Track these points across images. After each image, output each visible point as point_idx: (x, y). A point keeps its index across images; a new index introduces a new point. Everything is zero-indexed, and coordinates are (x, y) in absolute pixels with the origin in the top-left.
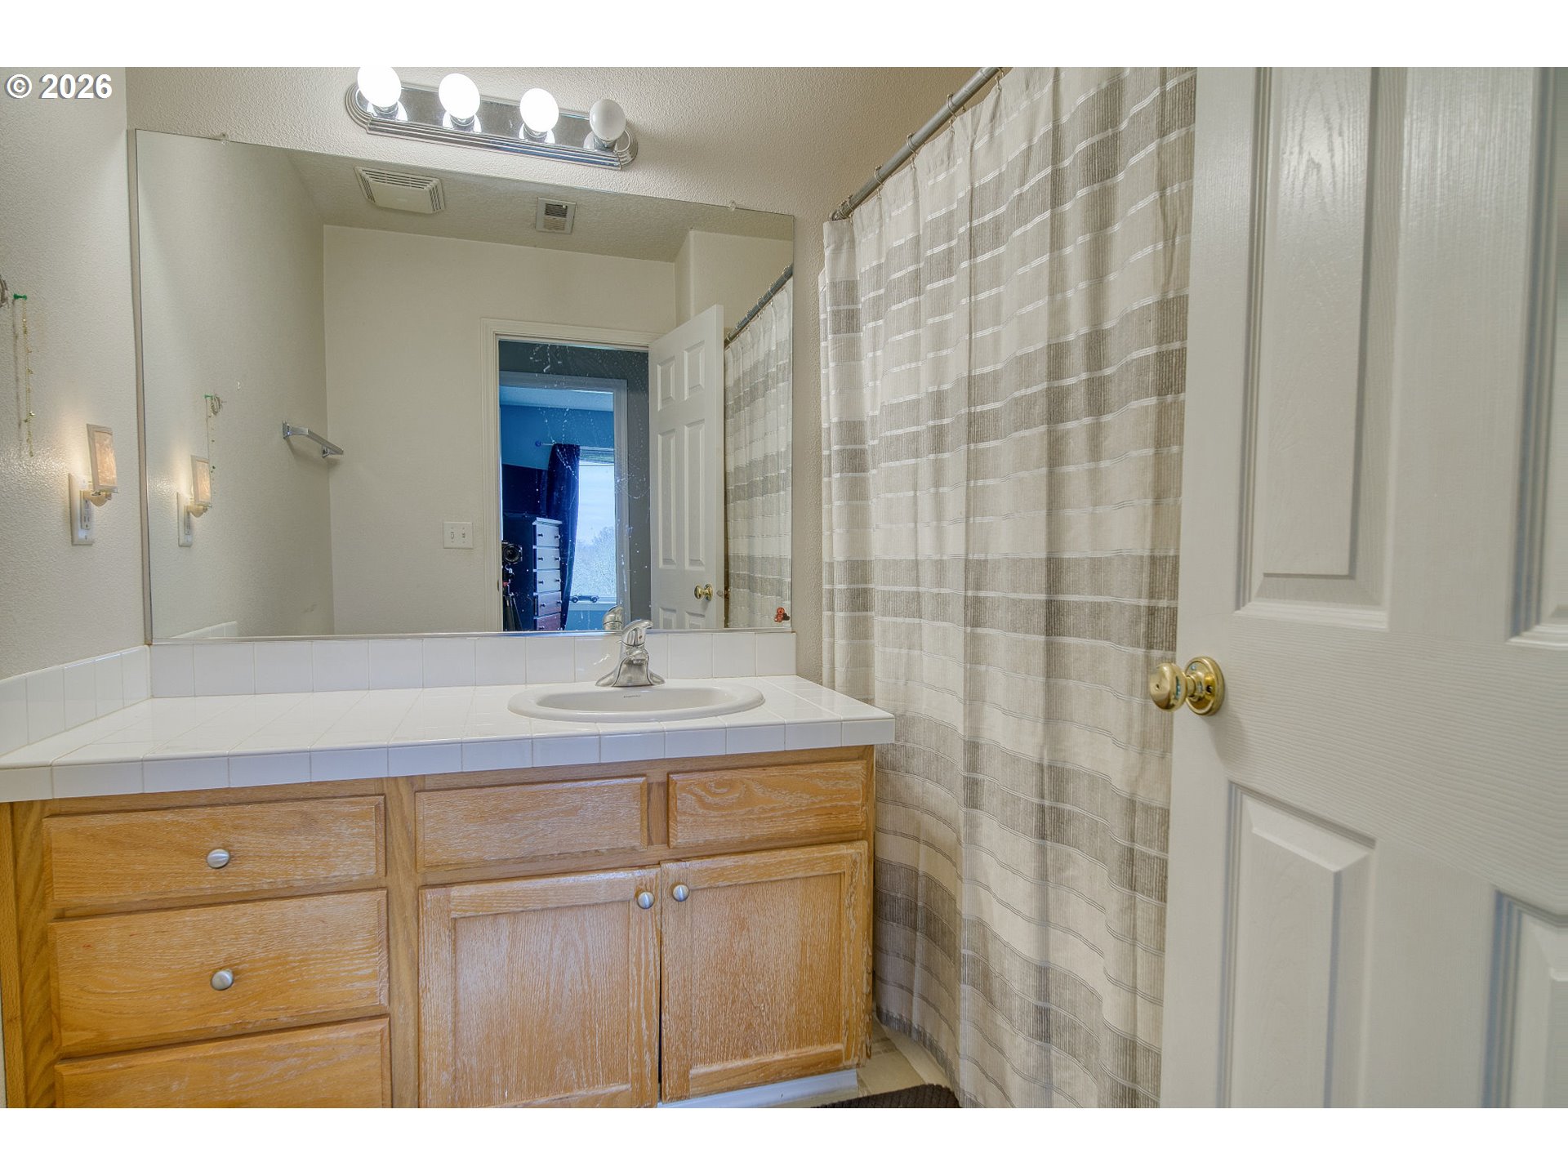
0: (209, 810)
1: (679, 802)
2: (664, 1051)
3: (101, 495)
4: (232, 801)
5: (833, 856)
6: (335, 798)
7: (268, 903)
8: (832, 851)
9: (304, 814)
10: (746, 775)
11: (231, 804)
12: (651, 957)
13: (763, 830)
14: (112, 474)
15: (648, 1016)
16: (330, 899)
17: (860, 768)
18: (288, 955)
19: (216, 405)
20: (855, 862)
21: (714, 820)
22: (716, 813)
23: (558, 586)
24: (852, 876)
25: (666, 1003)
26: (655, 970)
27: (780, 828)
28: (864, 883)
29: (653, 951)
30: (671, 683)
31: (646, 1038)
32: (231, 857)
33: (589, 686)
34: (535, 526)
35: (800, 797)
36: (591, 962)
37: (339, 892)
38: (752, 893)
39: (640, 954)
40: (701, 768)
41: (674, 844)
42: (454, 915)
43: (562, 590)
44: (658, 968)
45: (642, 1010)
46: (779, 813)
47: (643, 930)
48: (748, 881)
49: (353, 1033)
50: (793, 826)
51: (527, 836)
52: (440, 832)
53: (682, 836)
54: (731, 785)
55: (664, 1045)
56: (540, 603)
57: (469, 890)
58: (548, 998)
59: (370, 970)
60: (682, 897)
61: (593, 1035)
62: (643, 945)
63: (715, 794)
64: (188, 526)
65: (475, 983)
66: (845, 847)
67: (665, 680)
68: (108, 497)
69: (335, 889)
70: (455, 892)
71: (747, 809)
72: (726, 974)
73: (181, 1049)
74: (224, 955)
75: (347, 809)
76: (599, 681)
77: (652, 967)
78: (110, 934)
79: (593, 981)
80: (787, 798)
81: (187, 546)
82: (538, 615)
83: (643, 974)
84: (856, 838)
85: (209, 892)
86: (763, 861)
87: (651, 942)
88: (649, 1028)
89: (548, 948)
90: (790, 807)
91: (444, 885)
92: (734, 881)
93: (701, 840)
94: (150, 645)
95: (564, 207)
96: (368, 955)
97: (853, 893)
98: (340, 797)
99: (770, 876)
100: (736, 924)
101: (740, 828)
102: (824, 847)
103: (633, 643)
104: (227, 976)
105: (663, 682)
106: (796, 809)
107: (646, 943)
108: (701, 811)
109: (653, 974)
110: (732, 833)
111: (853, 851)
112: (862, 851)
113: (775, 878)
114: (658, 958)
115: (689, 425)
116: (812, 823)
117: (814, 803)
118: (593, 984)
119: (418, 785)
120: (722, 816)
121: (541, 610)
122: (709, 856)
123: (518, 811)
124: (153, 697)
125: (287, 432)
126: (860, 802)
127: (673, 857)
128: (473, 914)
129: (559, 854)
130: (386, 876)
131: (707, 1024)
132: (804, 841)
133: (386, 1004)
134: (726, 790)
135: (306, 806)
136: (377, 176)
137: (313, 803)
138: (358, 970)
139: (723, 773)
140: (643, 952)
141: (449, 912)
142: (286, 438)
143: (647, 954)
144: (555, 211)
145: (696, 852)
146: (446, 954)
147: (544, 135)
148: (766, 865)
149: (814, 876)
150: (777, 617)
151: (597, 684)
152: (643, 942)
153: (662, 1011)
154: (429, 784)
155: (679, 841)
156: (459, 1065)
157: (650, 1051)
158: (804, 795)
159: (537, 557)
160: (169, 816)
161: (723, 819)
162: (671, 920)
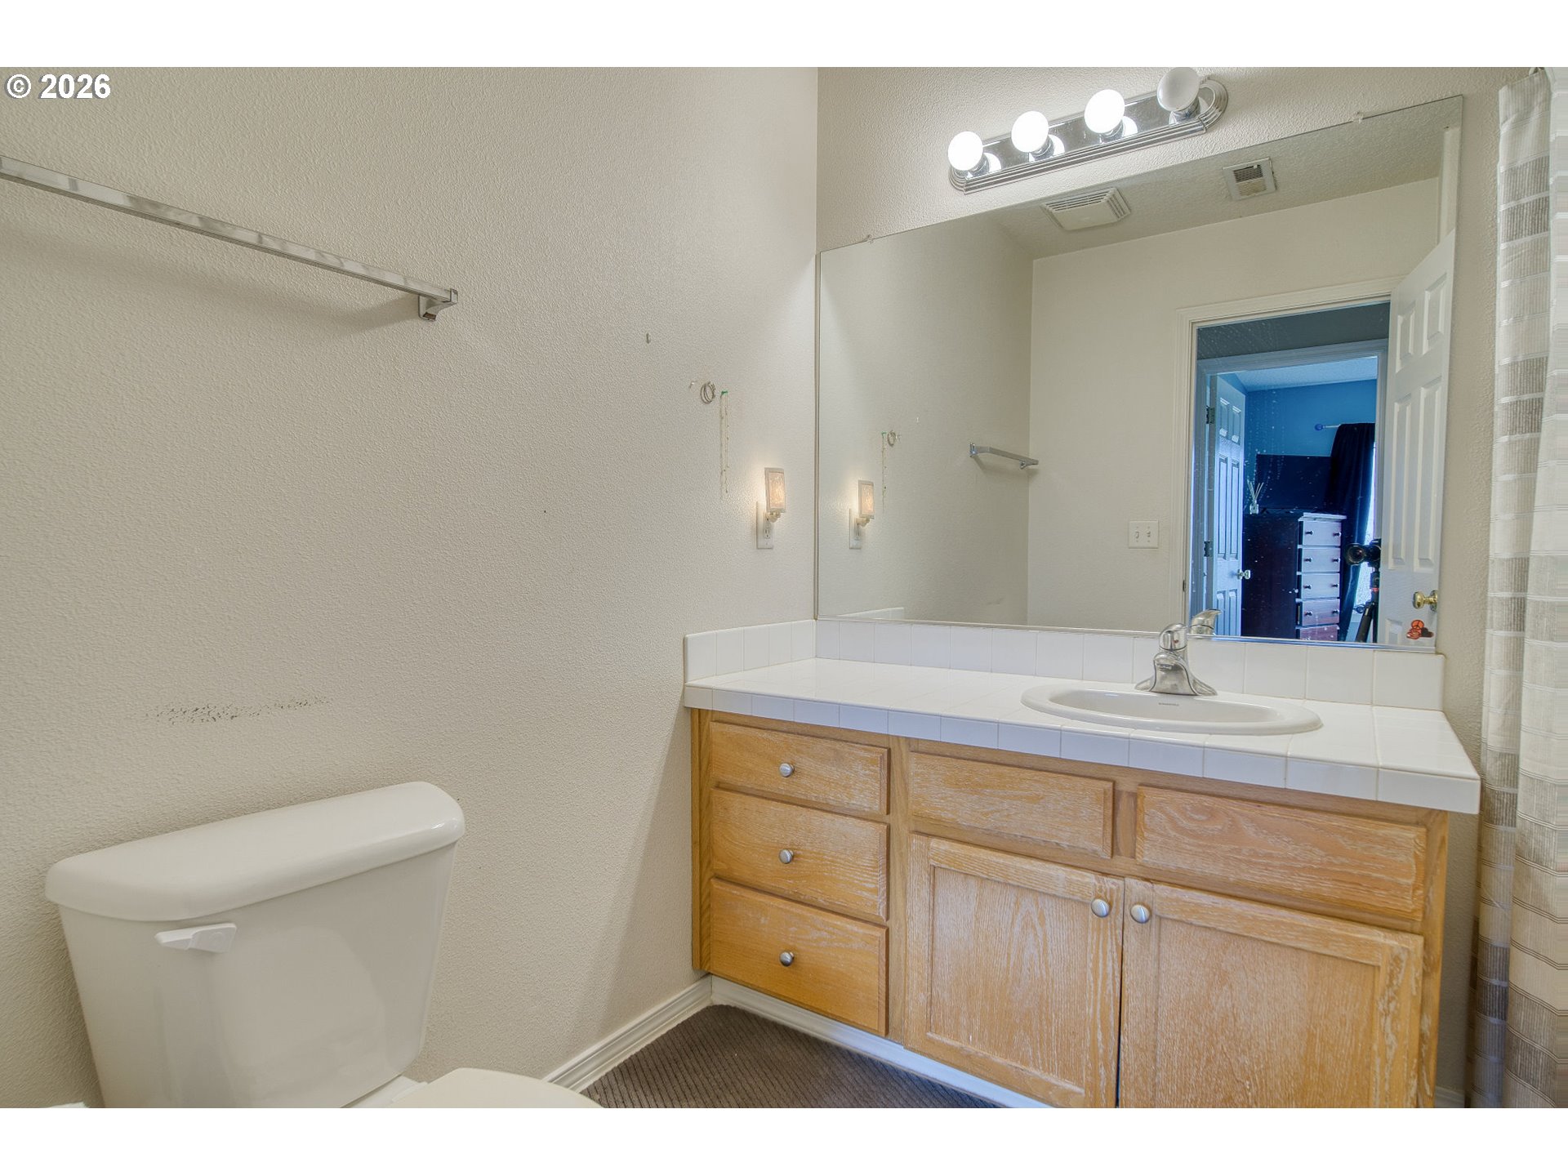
0: (785, 735)
1: (1146, 817)
2: (1121, 1076)
3: (774, 514)
4: (800, 732)
5: (1361, 939)
6: (857, 743)
7: (815, 811)
8: (1359, 932)
9: (835, 750)
10: (1234, 807)
11: (798, 734)
12: (1110, 970)
13: (1253, 876)
14: (780, 499)
15: (1105, 1030)
16: (850, 821)
17: (1412, 836)
18: (824, 854)
19: (891, 438)
20: (1396, 959)
21: (1188, 847)
22: (1192, 841)
23: (1336, 592)
24: (1391, 976)
25: (1126, 1025)
26: (1114, 984)
27: (1277, 881)
28: (1414, 993)
29: (1112, 966)
30: (1224, 697)
31: (1101, 1051)
32: (793, 771)
33: (1129, 689)
34: (1301, 523)
35: (1310, 851)
36: (1049, 951)
37: (858, 818)
38: (1238, 947)
39: (1097, 962)
40: (1179, 787)
41: (1141, 861)
42: (932, 862)
43: (1342, 597)
44: (1118, 985)
45: (1098, 1021)
46: (1277, 863)
47: (1101, 939)
48: (1231, 930)
49: (861, 931)
50: (1299, 884)
51: (992, 812)
52: (925, 789)
53: (1150, 855)
54: (1212, 814)
55: (1122, 1068)
56: (1304, 611)
57: (944, 846)
58: (1008, 967)
59: (873, 886)
60: (1144, 918)
61: (1050, 1023)
62: (1101, 954)
63: (1191, 819)
64: (858, 533)
65: (949, 928)
66: (1382, 934)
67: (1218, 692)
68: (778, 515)
69: (856, 815)
70: (934, 843)
71: (1233, 846)
72: (1200, 1025)
73: (767, 896)
74: (789, 840)
75: (862, 754)
76: (1139, 684)
77: (1110, 981)
78: (736, 802)
79: (1051, 970)
80: (1290, 848)
81: (857, 549)
82: (1301, 625)
83: (1100, 983)
84: (1408, 928)
85: (784, 793)
86: (1253, 913)
87: (1109, 954)
88: (1105, 1041)
89: (1010, 921)
90: (1295, 859)
91: (928, 835)
92: (1212, 924)
93: (1172, 866)
94: (816, 619)
95: (1255, 167)
96: (873, 873)
97: (1393, 998)
98: (861, 744)
99: (1262, 934)
100: (1215, 974)
101: (1222, 865)
102: (1349, 924)
103: (1169, 648)
104: (788, 855)
105: (1214, 694)
106: (1303, 864)
107: (1105, 953)
108: (1173, 833)
109: (1112, 989)
110: (1213, 870)
111: (1396, 943)
112: (1411, 948)
113: (1268, 939)
114: (1117, 974)
115: (1426, 386)
116: (1327, 888)
117: (1331, 863)
118: (1051, 974)
119: (917, 747)
120: (1200, 846)
121: (1305, 620)
122: (1183, 887)
123: (987, 786)
124: (816, 656)
125: (975, 452)
126: (1411, 881)
127: (1142, 875)
128: (947, 867)
129: (1022, 836)
130: (888, 813)
131: (1174, 1071)
132: (1312, 907)
133: (884, 918)
134: (1204, 818)
135: (838, 746)
136: (1057, 206)
137: (843, 744)
138: (865, 882)
139: (1203, 798)
140: (1101, 961)
141: (929, 859)
142: (973, 457)
143: (1105, 964)
144: (1248, 174)
145: (1171, 878)
146: (925, 893)
147: (1119, 129)
148: (1255, 918)
149: (1329, 956)
150: (1410, 632)
151: (1136, 688)
152: (1100, 951)
153: (1122, 1032)
154: (922, 747)
155: (1146, 859)
156: (934, 994)
157: (1106, 1066)
158: (1317, 849)
159: (1303, 557)
160: (765, 735)
161: (1200, 850)
162: (1133, 940)
